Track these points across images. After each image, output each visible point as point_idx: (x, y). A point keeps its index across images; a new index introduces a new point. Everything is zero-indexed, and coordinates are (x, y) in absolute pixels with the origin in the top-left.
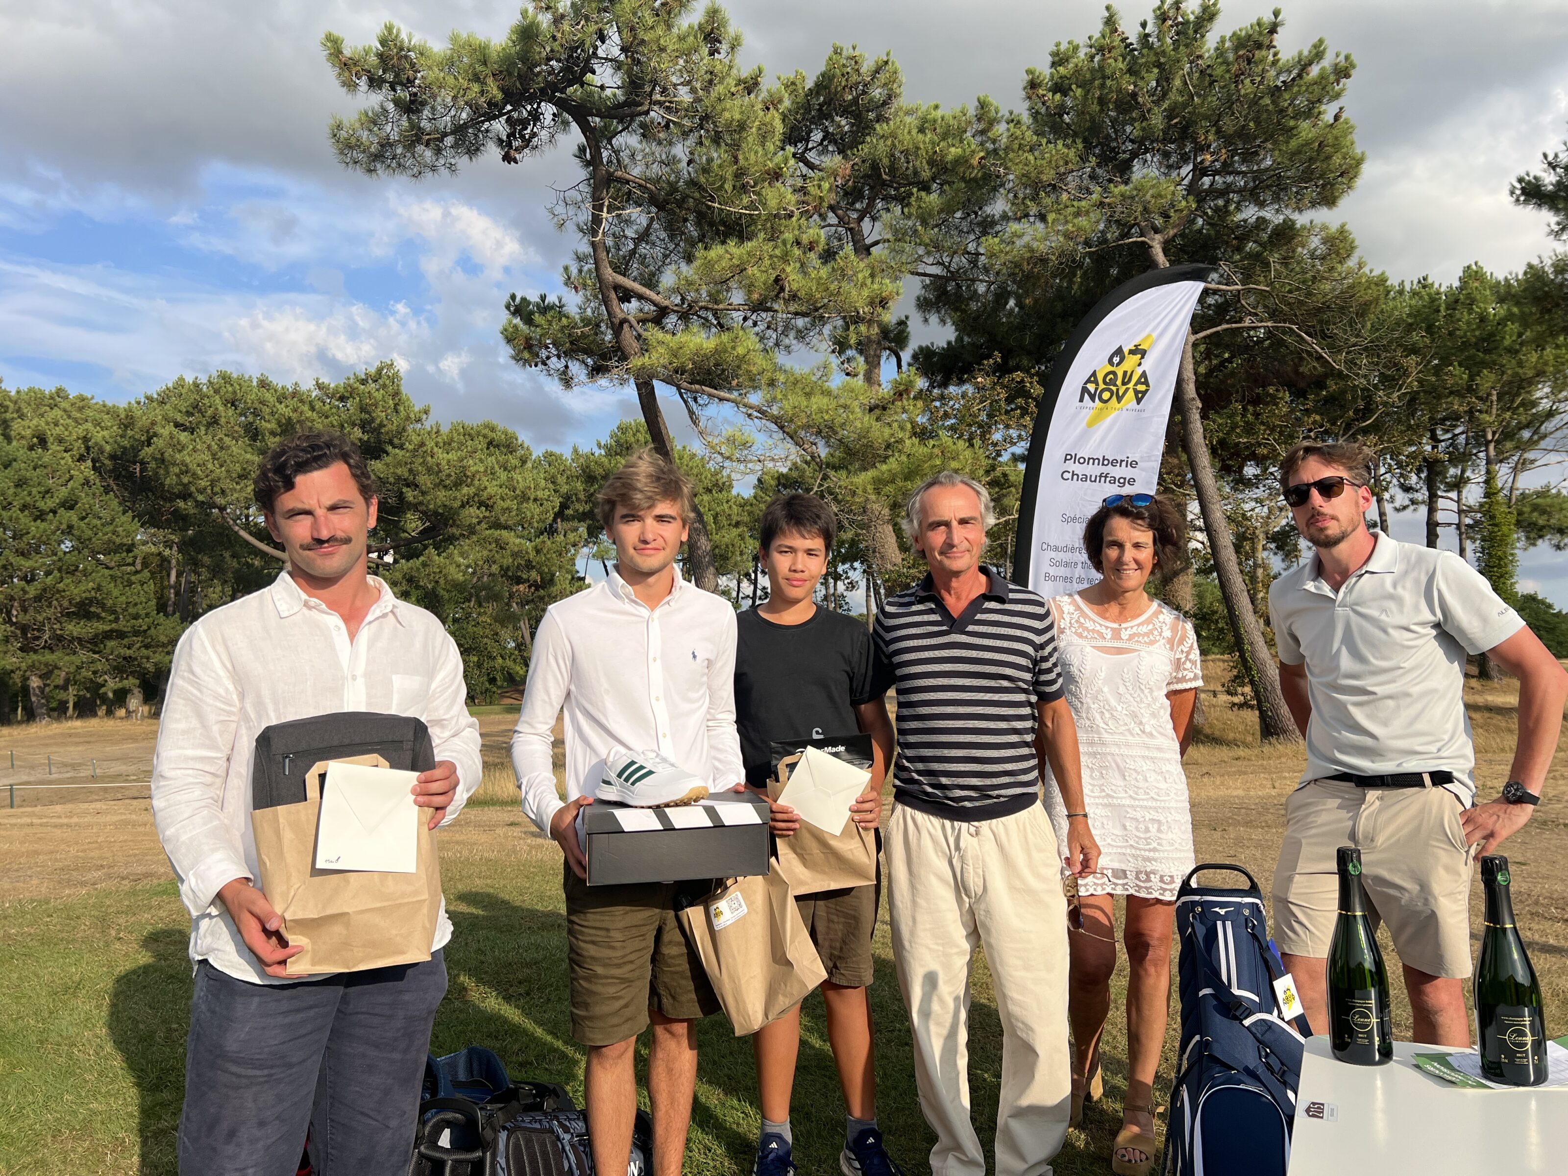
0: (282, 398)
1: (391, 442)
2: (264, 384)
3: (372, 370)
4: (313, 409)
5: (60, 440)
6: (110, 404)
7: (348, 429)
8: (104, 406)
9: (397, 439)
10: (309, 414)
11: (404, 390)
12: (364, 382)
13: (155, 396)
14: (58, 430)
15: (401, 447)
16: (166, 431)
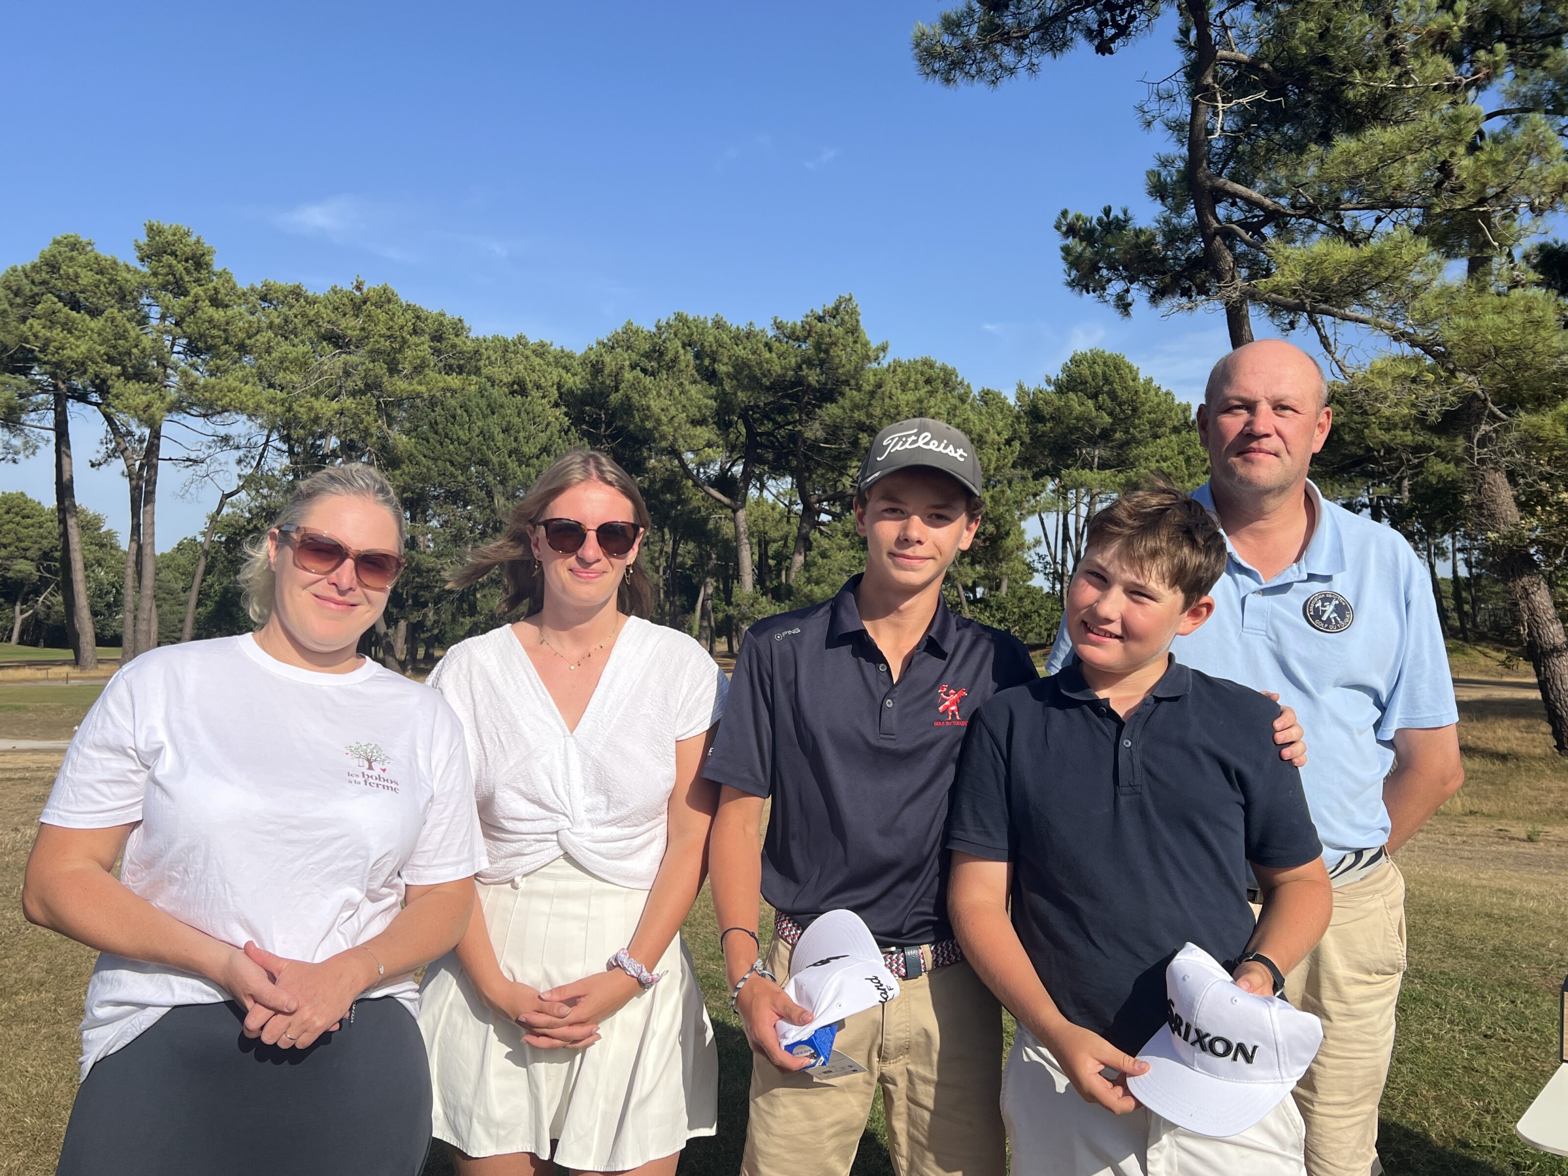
0: (737, 339)
1: (847, 383)
2: (718, 324)
3: (830, 305)
4: (770, 350)
5: (538, 387)
6: (567, 350)
7: (805, 371)
8: (563, 351)
9: (853, 379)
10: (768, 355)
11: (863, 326)
12: (820, 319)
13: (606, 341)
14: (535, 377)
15: (859, 389)
16: (628, 375)
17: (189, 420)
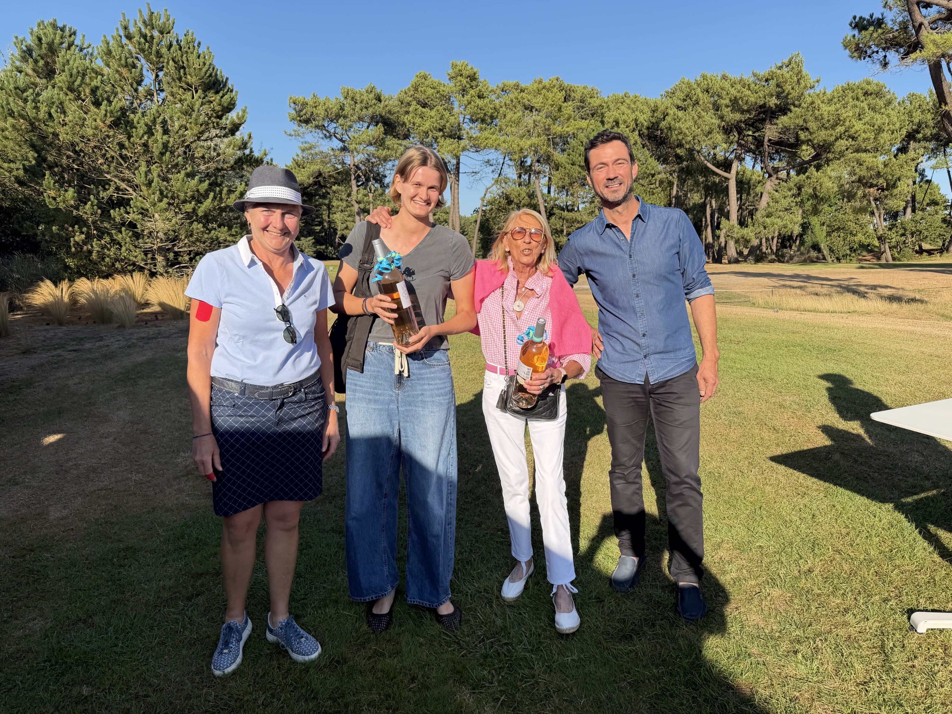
0: (733, 84)
1: (794, 104)
2: (724, 77)
3: (786, 59)
4: (749, 89)
7: (768, 99)
8: (645, 100)
9: (797, 101)
11: (805, 69)
12: (780, 68)
13: (670, 91)
15: (799, 106)
16: (672, 111)
17: (471, 154)
